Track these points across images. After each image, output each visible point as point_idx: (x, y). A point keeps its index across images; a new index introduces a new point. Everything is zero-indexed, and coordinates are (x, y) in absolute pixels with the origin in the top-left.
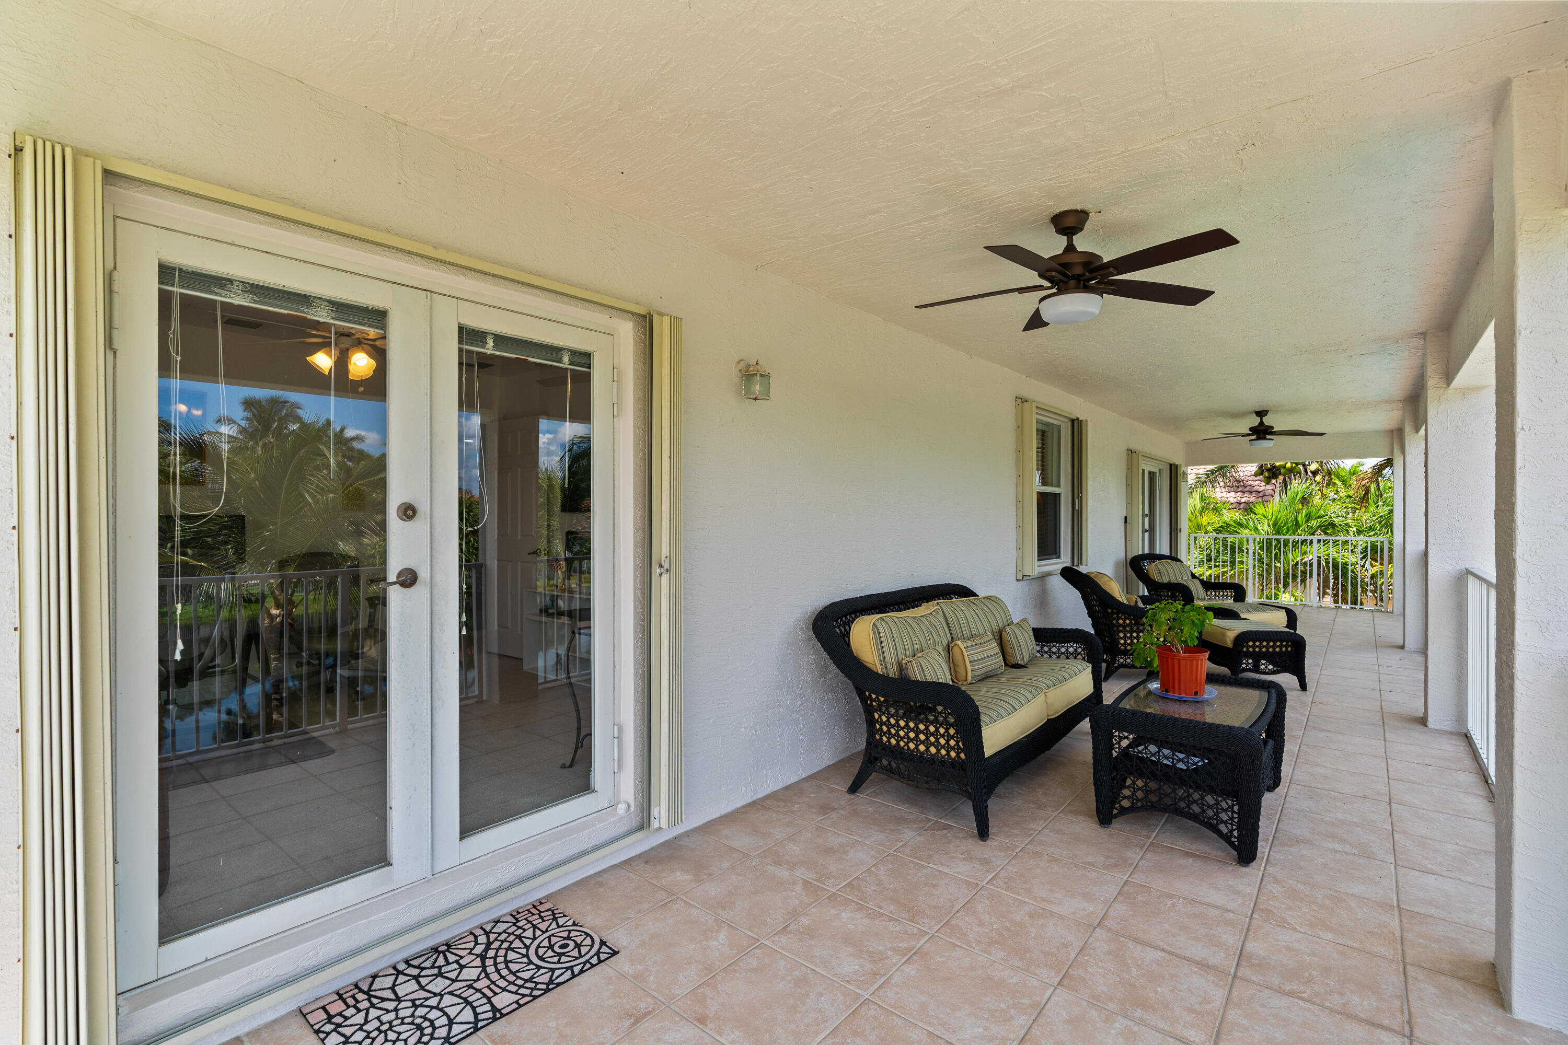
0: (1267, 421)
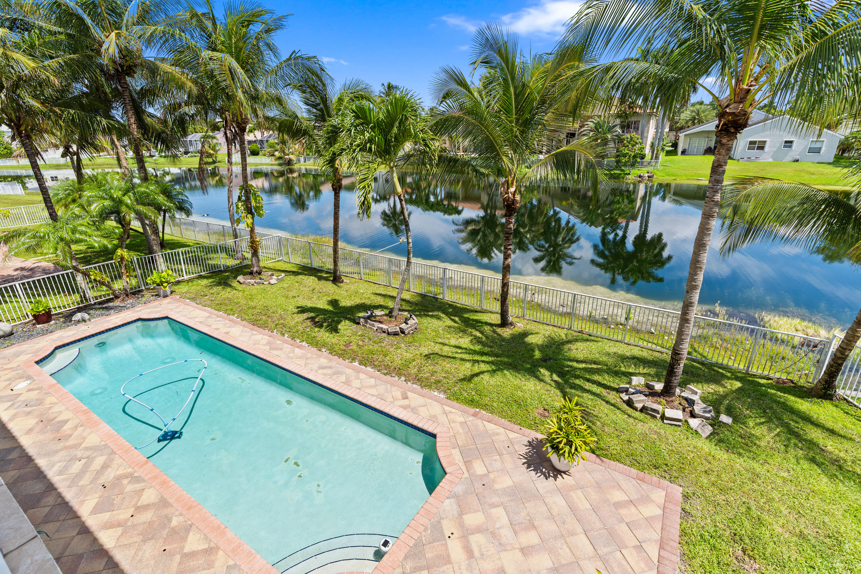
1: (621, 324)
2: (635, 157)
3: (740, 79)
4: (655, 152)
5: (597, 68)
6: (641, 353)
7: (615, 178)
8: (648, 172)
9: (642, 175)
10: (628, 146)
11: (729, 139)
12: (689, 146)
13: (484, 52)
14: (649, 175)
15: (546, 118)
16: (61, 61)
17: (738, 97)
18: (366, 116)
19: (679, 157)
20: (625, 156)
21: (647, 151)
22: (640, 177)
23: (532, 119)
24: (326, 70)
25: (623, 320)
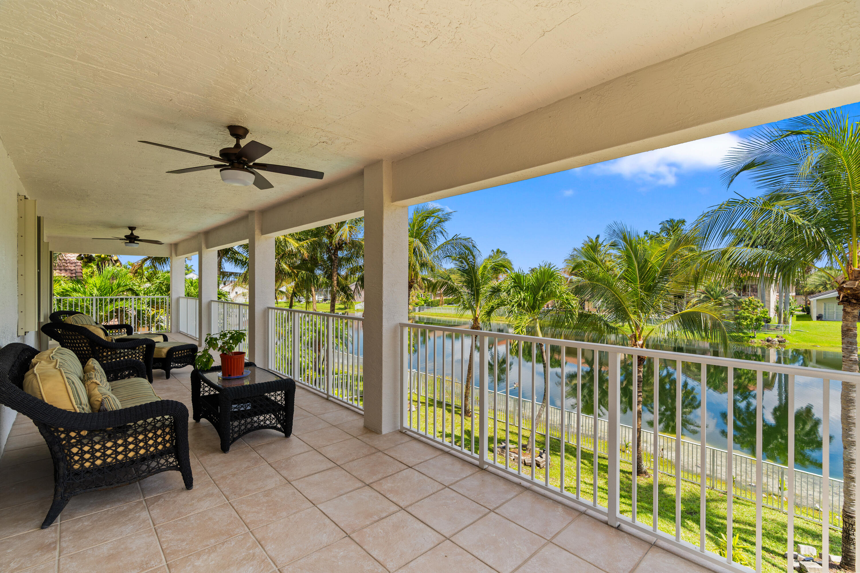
0: (136, 233)
1: (774, 495)
2: (758, 320)
3: (850, 262)
4: (783, 316)
5: (712, 252)
6: (805, 525)
7: (737, 341)
8: (777, 337)
9: (770, 339)
10: (747, 309)
11: (853, 308)
12: (825, 312)
13: (612, 239)
14: (780, 339)
15: (667, 285)
16: (309, 242)
17: (852, 276)
18: (521, 282)
19: (814, 322)
20: (745, 318)
21: (772, 314)
22: (768, 341)
23: (655, 286)
24: (477, 247)
25: (776, 490)
